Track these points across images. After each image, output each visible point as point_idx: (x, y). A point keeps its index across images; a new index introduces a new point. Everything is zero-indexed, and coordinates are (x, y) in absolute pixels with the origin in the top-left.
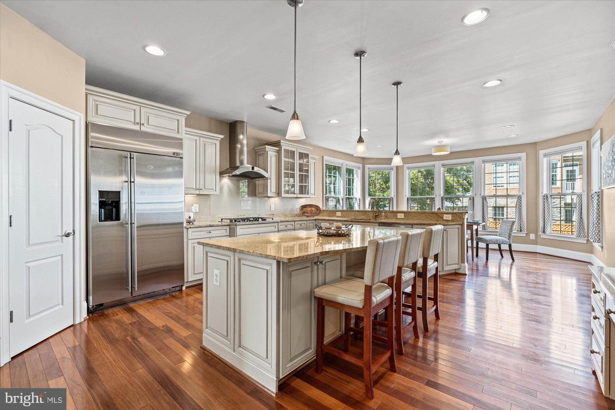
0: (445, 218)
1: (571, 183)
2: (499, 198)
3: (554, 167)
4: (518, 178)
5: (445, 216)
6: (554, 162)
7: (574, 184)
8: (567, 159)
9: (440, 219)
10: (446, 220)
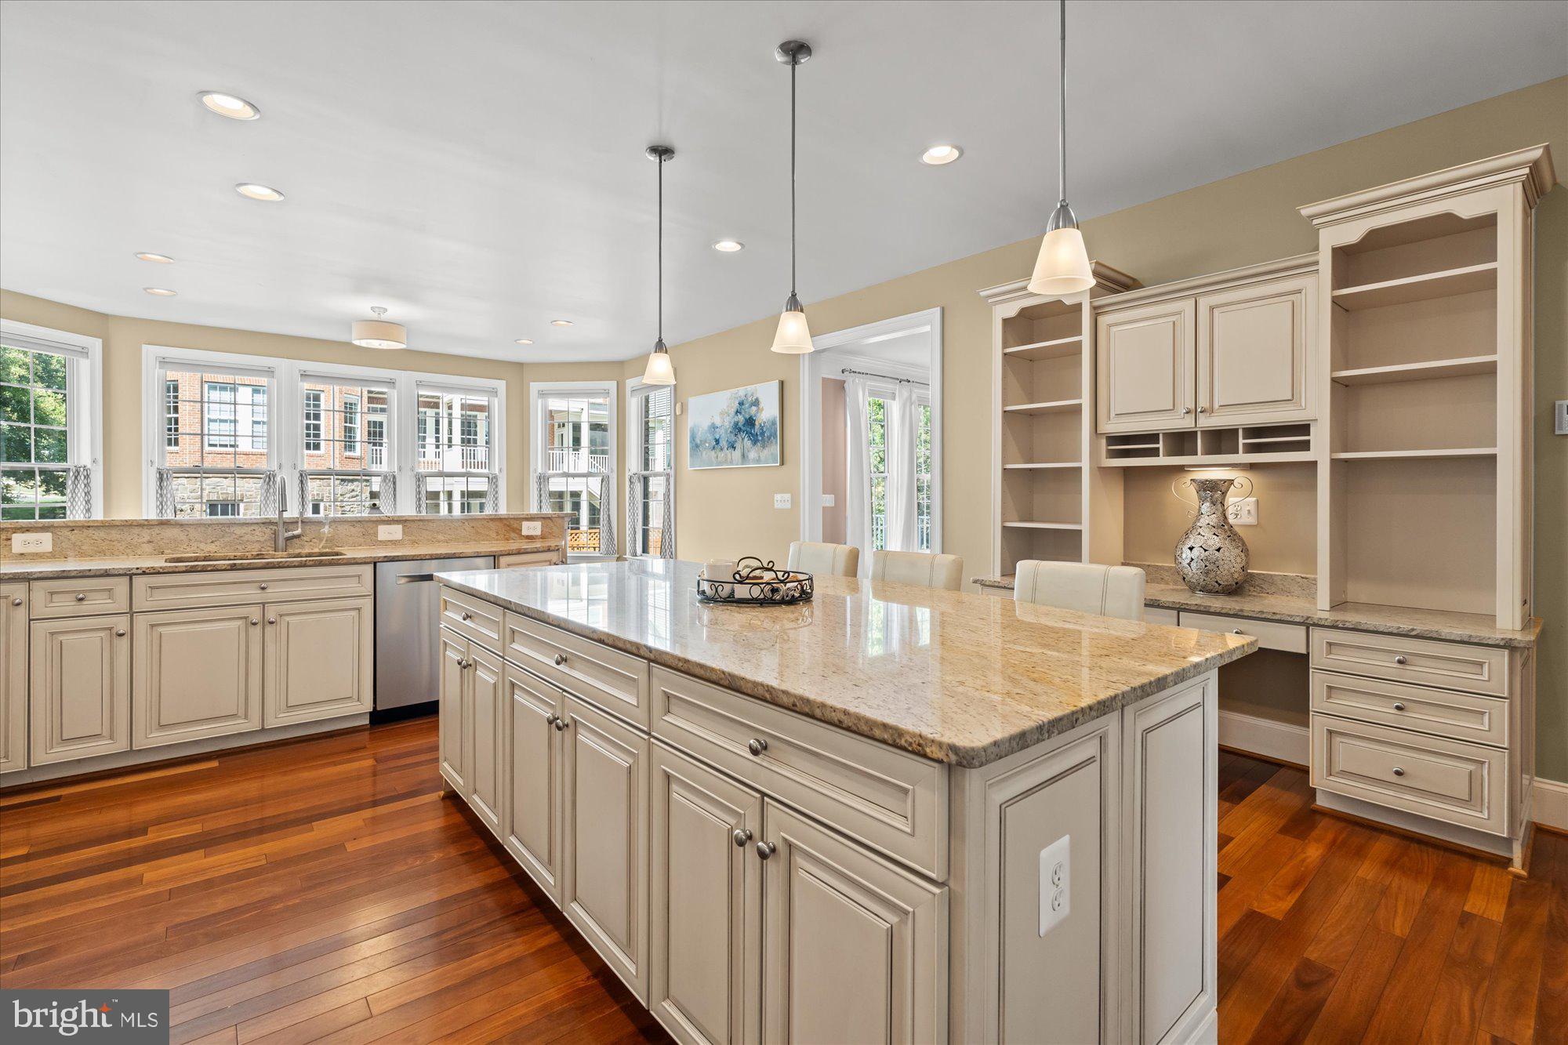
0: (524, 532)
1: (376, 450)
2: (226, 478)
3: (349, 410)
4: (265, 426)
5: (525, 524)
6: (352, 399)
7: (380, 450)
8: (380, 398)
9: (513, 535)
10: (529, 537)
